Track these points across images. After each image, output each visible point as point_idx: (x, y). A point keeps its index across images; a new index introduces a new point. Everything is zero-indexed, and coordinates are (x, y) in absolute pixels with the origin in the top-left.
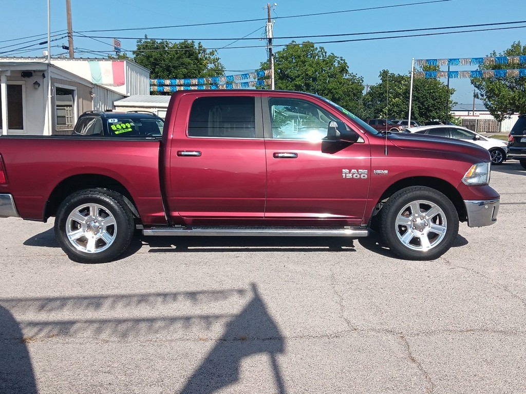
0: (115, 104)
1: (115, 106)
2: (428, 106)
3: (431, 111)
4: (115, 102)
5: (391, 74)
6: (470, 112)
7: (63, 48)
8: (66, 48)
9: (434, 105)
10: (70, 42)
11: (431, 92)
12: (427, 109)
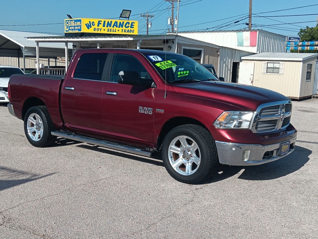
0: (241, 59)
1: (242, 60)
4: (242, 57)
7: (246, 25)
8: (247, 24)
10: (250, 21)
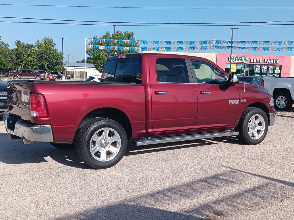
2: (53, 63)
3: (54, 66)
5: (22, 43)
6: (67, 67)
9: (56, 63)
11: (54, 55)
12: (52, 65)
